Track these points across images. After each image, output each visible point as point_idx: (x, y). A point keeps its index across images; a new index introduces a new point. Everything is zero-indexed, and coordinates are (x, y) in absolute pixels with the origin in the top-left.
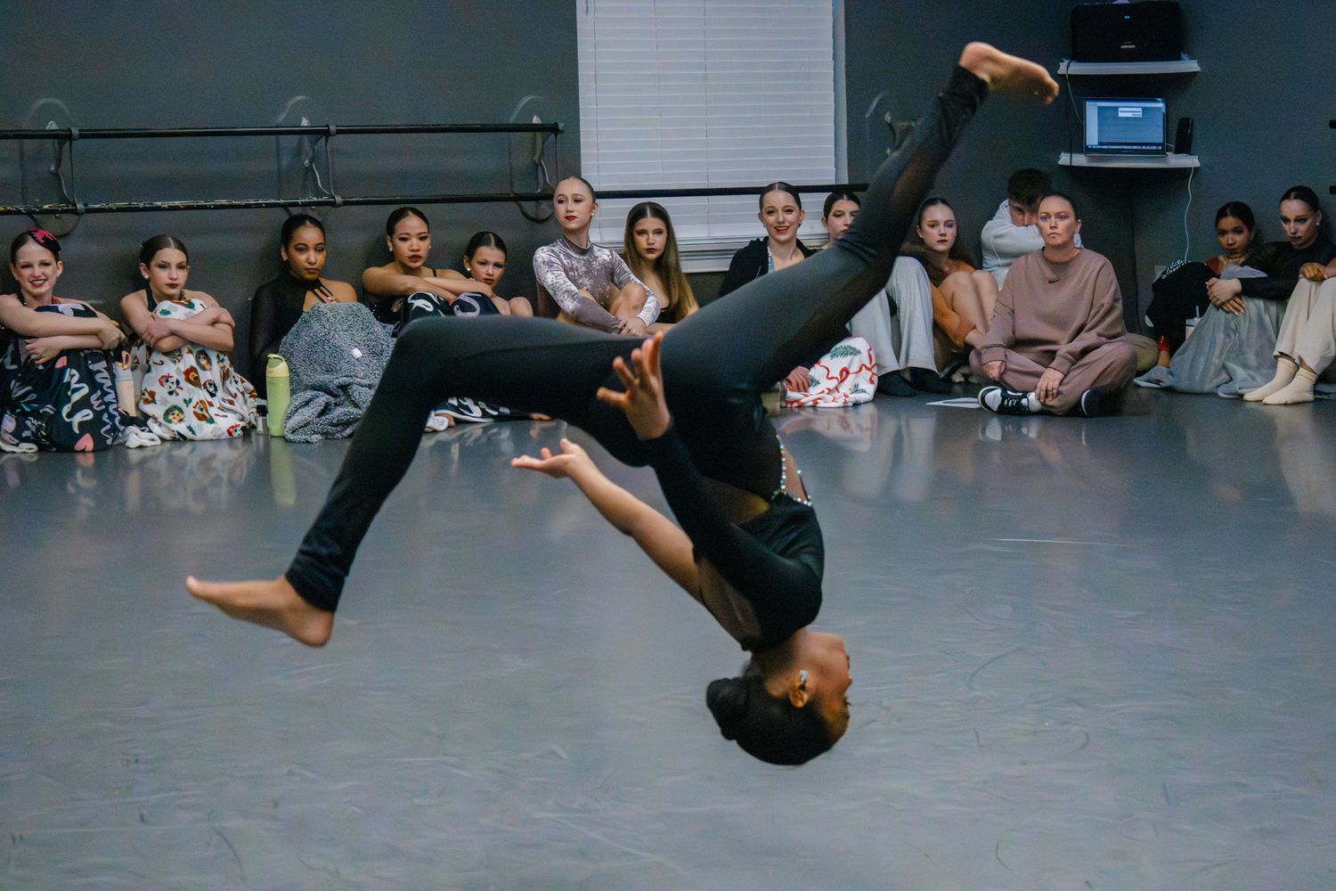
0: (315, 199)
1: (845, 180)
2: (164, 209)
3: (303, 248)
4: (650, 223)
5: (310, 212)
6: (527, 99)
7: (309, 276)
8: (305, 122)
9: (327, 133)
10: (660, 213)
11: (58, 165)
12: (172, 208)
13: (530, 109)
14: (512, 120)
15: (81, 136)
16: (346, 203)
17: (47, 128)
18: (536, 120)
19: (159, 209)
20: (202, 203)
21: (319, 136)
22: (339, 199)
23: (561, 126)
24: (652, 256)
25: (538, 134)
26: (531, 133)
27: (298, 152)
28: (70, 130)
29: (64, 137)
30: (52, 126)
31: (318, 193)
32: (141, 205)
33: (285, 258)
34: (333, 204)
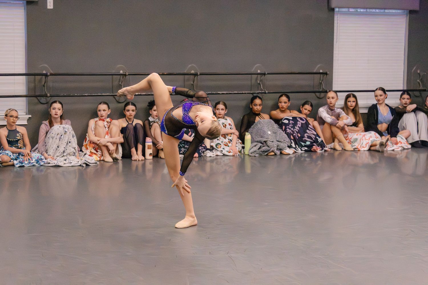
0: (260, 92)
1: (405, 88)
2: (221, 94)
3: (256, 105)
4: (352, 99)
5: (259, 95)
6: (319, 65)
7: (257, 112)
8: (259, 71)
9: (265, 74)
10: (355, 96)
11: (193, 82)
12: (222, 94)
13: (320, 68)
14: (315, 71)
15: (200, 75)
16: (269, 93)
17: (191, 72)
18: (321, 71)
19: (219, 94)
20: (231, 92)
21: (262, 75)
22: (267, 92)
23: (328, 73)
24: (352, 108)
25: (322, 75)
26: (320, 75)
27: (257, 79)
28: (197, 73)
29: (196, 75)
30: (193, 72)
31: (262, 90)
32: (215, 93)
33: (251, 107)
34: (265, 93)
